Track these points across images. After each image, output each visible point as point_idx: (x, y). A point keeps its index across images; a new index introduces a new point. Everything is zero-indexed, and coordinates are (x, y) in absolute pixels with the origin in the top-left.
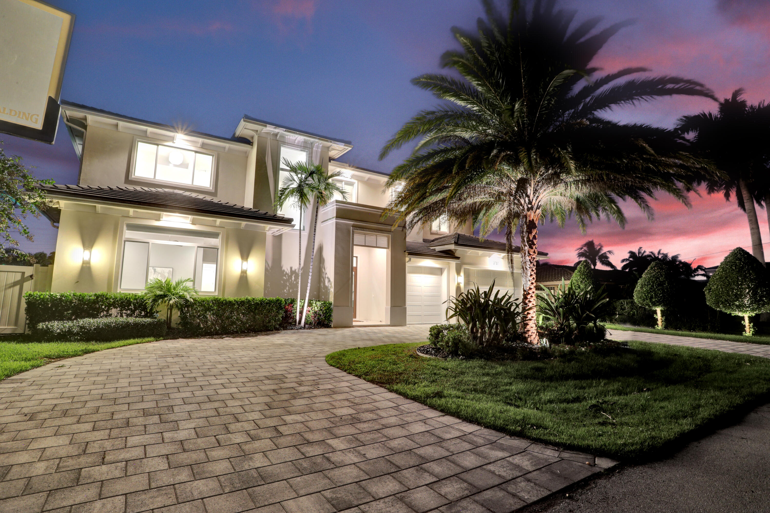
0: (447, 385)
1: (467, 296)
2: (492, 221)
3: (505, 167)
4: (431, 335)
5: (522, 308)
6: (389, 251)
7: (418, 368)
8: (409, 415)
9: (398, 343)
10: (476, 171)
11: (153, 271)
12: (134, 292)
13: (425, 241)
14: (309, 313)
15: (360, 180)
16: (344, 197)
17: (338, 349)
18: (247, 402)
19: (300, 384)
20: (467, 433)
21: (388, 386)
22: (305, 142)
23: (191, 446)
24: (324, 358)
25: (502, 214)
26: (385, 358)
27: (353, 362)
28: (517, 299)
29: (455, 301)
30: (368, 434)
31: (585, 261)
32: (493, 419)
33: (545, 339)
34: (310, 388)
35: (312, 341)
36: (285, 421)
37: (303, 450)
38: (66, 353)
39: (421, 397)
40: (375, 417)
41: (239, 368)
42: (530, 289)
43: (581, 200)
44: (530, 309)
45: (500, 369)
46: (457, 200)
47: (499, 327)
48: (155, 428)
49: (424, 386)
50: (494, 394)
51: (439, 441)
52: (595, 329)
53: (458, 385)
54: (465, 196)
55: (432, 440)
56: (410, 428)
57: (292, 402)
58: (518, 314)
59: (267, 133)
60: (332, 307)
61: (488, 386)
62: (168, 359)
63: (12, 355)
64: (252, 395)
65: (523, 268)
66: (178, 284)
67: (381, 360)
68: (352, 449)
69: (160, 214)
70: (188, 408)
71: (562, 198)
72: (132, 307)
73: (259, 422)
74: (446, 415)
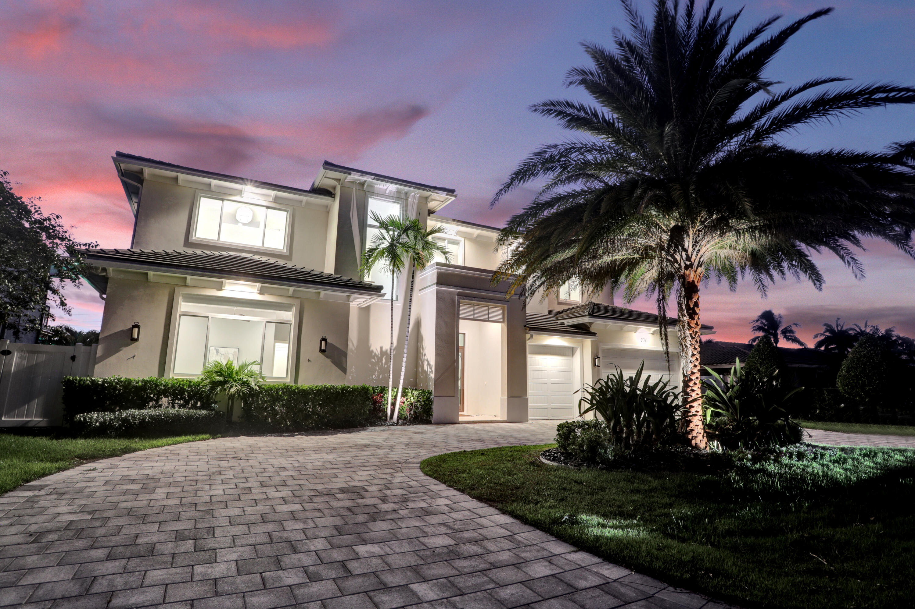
0: (581, 506)
1: (606, 383)
2: (637, 284)
3: (654, 213)
4: (559, 435)
5: (683, 399)
6: (505, 326)
7: (541, 481)
8: (528, 549)
9: (516, 445)
10: (615, 219)
11: (215, 351)
12: (188, 378)
13: (550, 312)
14: (404, 405)
15: (467, 237)
16: (446, 258)
17: (438, 452)
18: (311, 525)
19: (384, 500)
20: (610, 580)
21: (500, 505)
22: (399, 192)
23: (226, 588)
24: (419, 465)
25: (650, 275)
26: (498, 466)
27: (456, 471)
28: (675, 388)
29: (591, 390)
30: (469, 577)
31: (764, 337)
32: (648, 559)
33: (716, 441)
34: (396, 506)
35: (404, 440)
36: (357, 554)
37: (377, 599)
38: (101, 453)
39: (545, 522)
40: (480, 550)
41: (307, 477)
42: (693, 373)
43: (758, 254)
44: (695, 400)
45: (655, 483)
46: (590, 258)
47: (651, 425)
48: (185, 559)
49: (550, 507)
50: (647, 520)
51: (570, 591)
52: (787, 428)
53: (597, 505)
54: (601, 253)
55: (560, 589)
56: (528, 569)
57: (370, 525)
58: (677, 407)
59: (353, 182)
60: (432, 397)
61: (638, 509)
62: (222, 462)
63: (40, 454)
64: (318, 514)
65: (681, 345)
66: (242, 368)
67: (493, 469)
68: (445, 600)
69: (222, 282)
70: (234, 530)
71: (732, 252)
72: (186, 395)
73: (323, 555)
74: (579, 550)
